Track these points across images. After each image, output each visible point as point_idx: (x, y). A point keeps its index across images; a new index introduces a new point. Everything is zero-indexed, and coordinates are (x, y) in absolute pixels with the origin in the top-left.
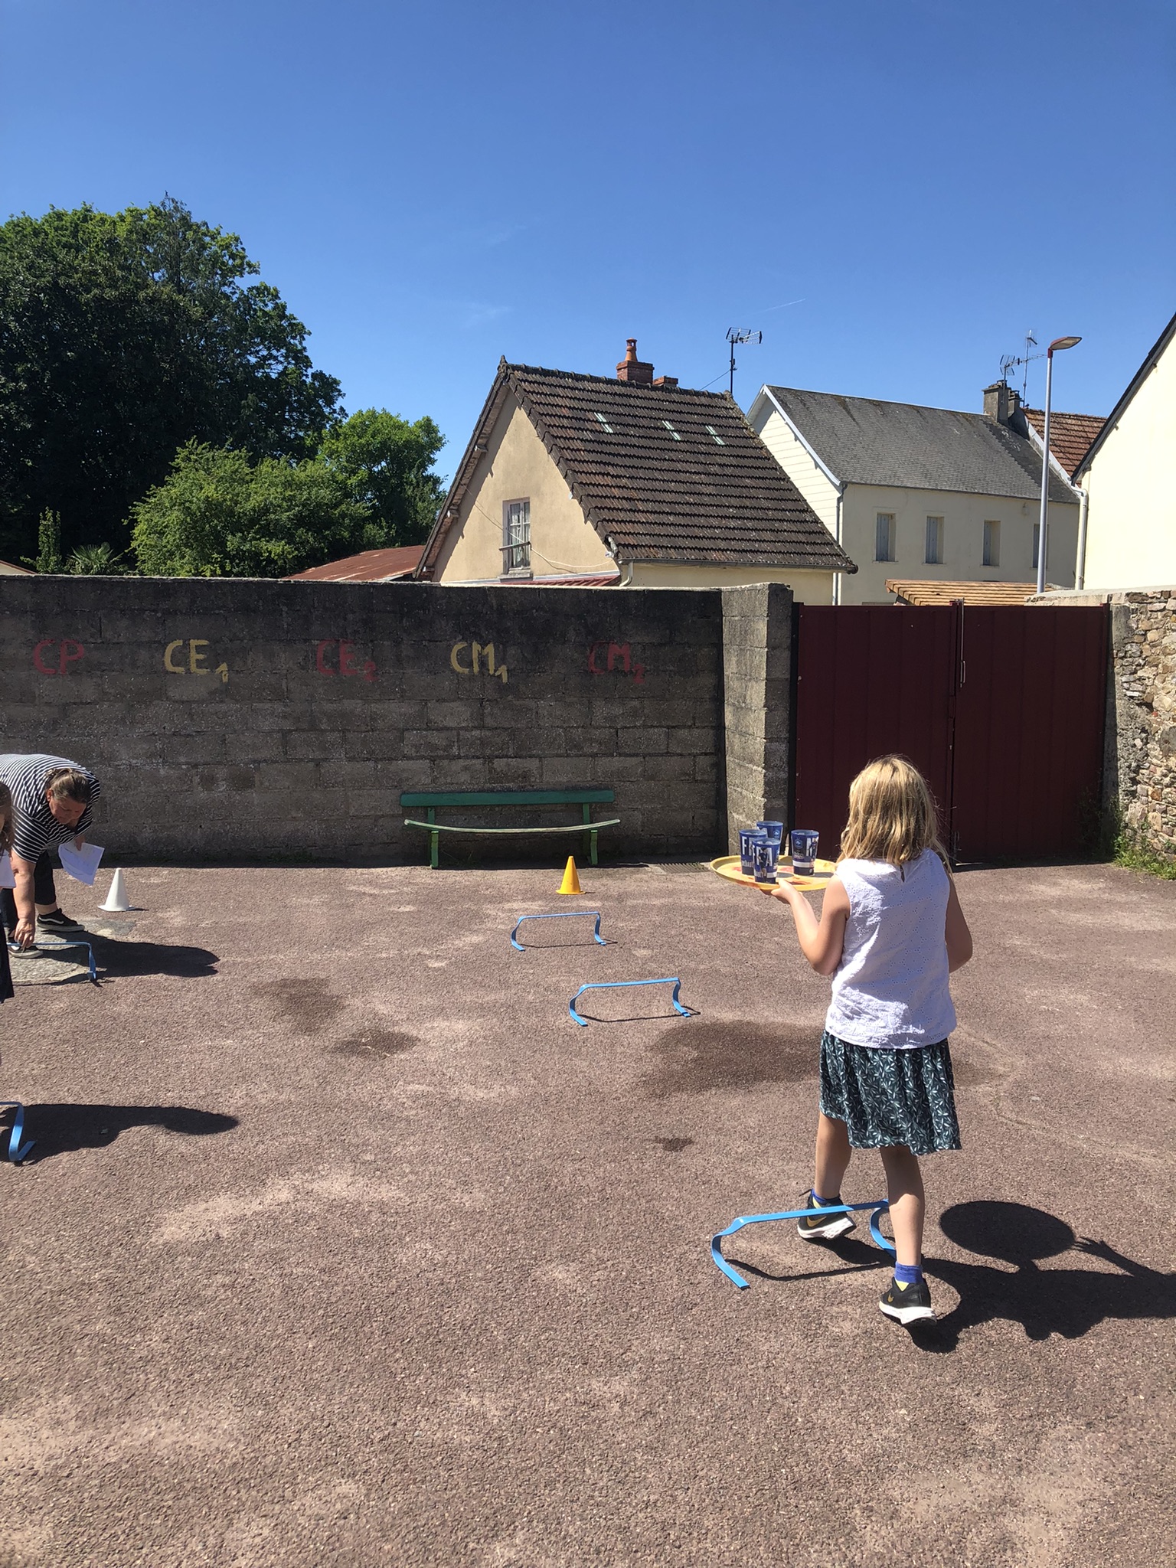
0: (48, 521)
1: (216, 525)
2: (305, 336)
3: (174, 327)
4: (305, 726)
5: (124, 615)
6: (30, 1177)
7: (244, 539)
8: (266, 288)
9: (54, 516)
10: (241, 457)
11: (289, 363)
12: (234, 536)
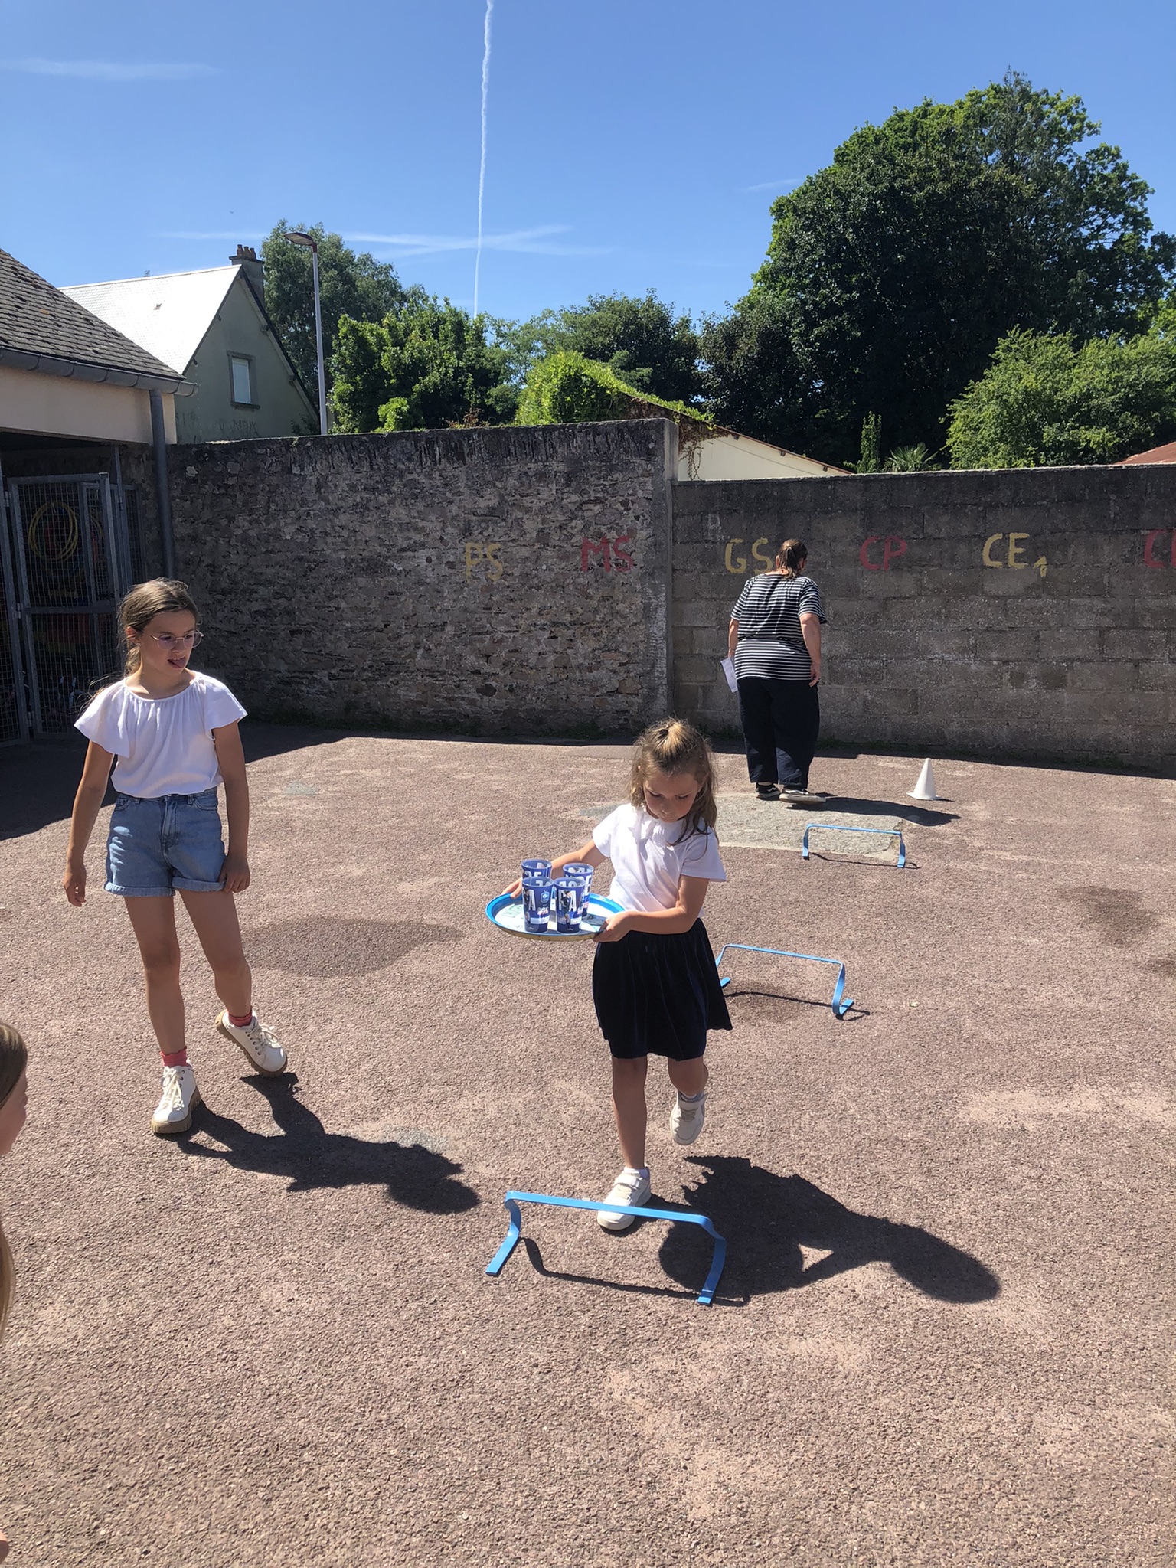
0: (870, 426)
1: (1033, 416)
2: (1147, 195)
3: (1003, 210)
4: (1125, 624)
5: (947, 509)
6: (849, 1032)
7: (1061, 429)
8: (1107, 149)
9: (876, 420)
10: (1065, 342)
11: (1126, 229)
12: (1051, 426)
